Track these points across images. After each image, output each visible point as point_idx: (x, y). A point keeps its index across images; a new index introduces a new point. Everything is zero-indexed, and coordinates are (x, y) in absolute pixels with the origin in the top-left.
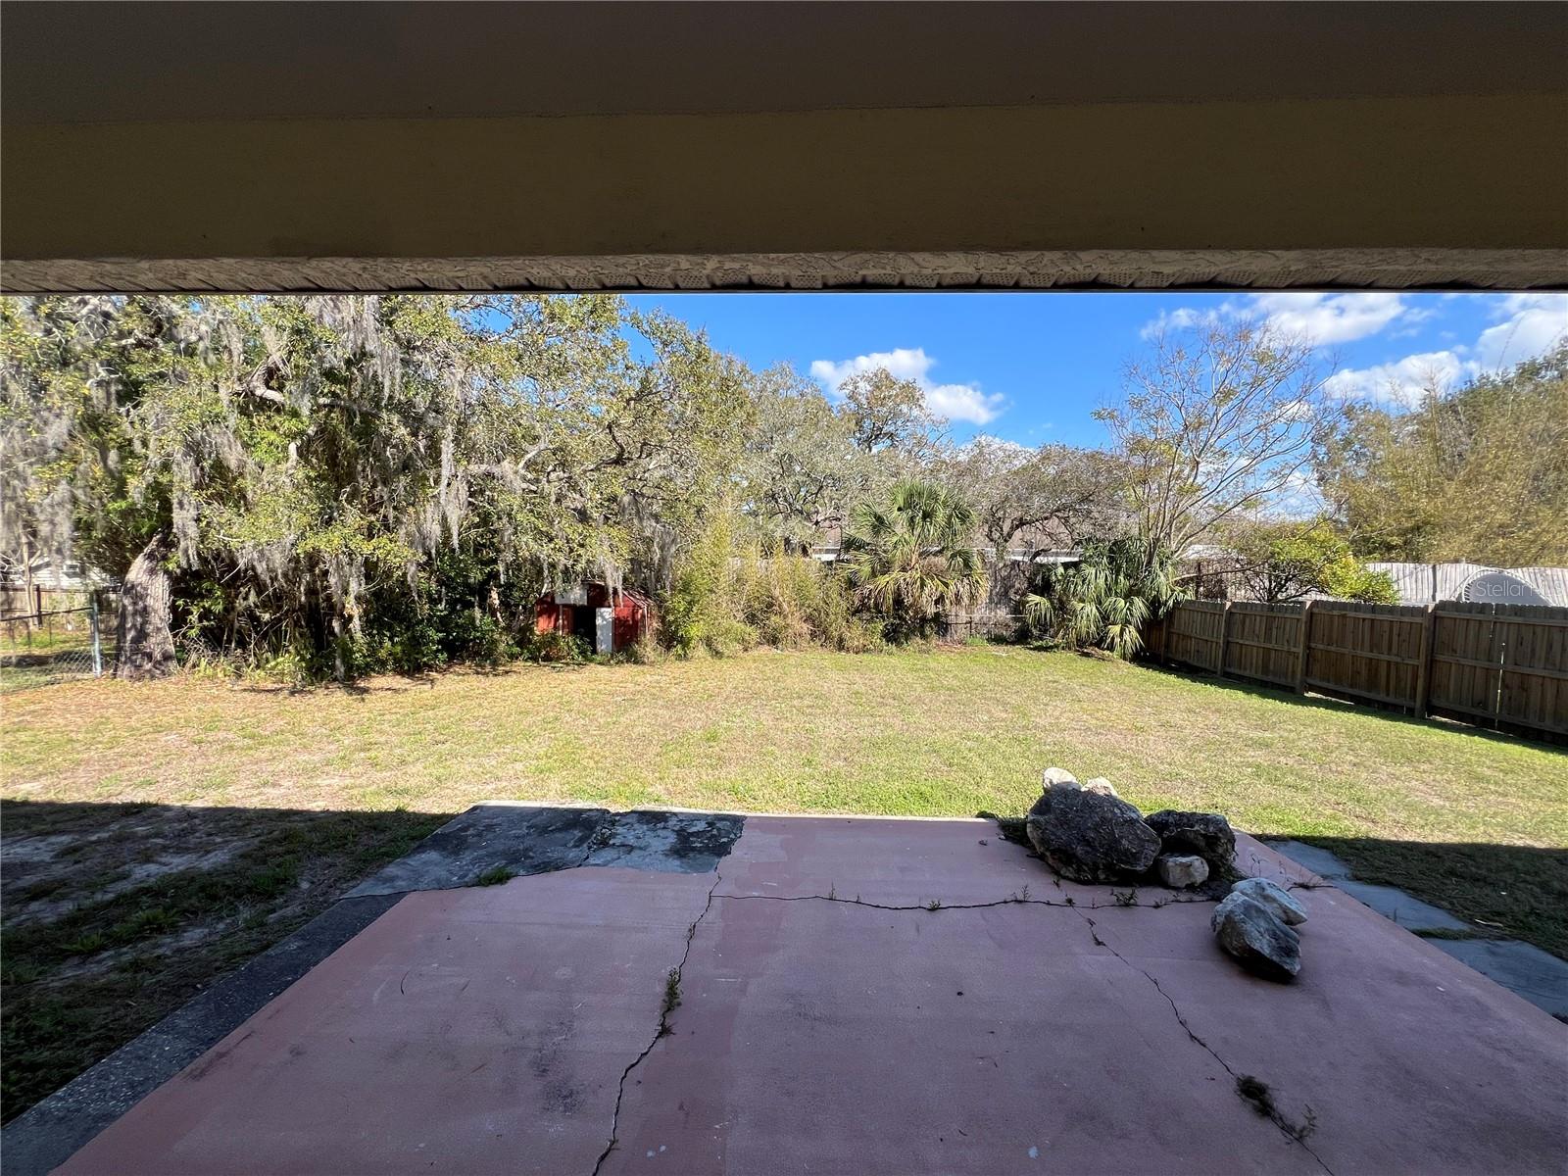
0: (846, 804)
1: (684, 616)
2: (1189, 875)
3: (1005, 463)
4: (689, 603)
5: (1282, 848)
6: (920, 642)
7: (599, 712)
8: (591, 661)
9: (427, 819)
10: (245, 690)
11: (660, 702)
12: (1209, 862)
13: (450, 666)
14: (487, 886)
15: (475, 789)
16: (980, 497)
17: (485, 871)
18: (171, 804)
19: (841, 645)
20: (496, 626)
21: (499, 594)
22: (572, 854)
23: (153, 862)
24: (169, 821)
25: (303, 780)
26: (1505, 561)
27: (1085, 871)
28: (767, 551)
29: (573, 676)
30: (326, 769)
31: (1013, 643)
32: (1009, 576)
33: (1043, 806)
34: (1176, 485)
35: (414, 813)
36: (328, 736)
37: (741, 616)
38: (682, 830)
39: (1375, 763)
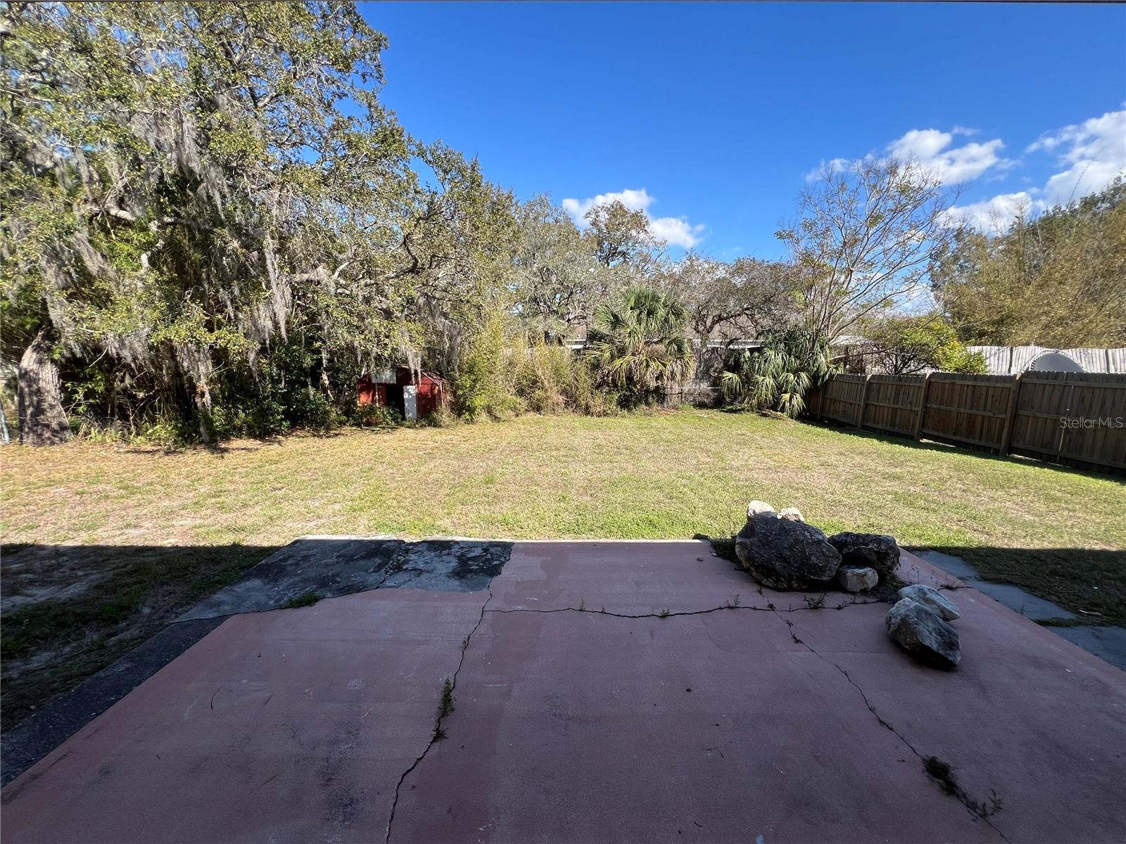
0: (592, 530)
1: (470, 391)
2: (863, 582)
3: (709, 273)
4: (474, 381)
5: (925, 557)
6: (645, 407)
7: (405, 463)
8: (402, 425)
9: (257, 552)
10: (128, 452)
11: (452, 455)
12: (879, 572)
13: (293, 431)
14: (299, 607)
15: (300, 526)
16: (690, 301)
17: (298, 595)
18: (46, 544)
19: (587, 411)
20: (327, 400)
21: (328, 377)
22: (373, 578)
23: (19, 594)
24: (43, 558)
25: (161, 522)
26: (1060, 344)
27: (782, 581)
28: (532, 343)
29: (386, 437)
30: (182, 512)
31: (712, 408)
32: (710, 359)
33: (749, 531)
34: (834, 289)
35: (247, 547)
36: (188, 487)
37: (513, 390)
38: (463, 555)
39: (977, 489)
